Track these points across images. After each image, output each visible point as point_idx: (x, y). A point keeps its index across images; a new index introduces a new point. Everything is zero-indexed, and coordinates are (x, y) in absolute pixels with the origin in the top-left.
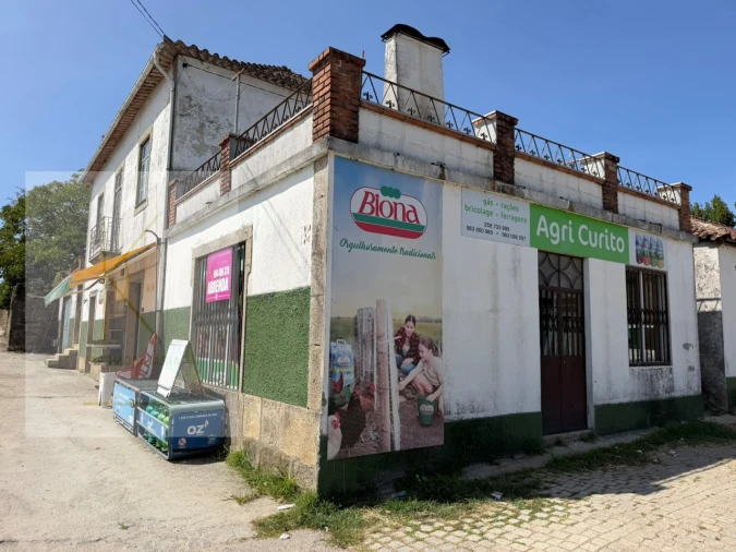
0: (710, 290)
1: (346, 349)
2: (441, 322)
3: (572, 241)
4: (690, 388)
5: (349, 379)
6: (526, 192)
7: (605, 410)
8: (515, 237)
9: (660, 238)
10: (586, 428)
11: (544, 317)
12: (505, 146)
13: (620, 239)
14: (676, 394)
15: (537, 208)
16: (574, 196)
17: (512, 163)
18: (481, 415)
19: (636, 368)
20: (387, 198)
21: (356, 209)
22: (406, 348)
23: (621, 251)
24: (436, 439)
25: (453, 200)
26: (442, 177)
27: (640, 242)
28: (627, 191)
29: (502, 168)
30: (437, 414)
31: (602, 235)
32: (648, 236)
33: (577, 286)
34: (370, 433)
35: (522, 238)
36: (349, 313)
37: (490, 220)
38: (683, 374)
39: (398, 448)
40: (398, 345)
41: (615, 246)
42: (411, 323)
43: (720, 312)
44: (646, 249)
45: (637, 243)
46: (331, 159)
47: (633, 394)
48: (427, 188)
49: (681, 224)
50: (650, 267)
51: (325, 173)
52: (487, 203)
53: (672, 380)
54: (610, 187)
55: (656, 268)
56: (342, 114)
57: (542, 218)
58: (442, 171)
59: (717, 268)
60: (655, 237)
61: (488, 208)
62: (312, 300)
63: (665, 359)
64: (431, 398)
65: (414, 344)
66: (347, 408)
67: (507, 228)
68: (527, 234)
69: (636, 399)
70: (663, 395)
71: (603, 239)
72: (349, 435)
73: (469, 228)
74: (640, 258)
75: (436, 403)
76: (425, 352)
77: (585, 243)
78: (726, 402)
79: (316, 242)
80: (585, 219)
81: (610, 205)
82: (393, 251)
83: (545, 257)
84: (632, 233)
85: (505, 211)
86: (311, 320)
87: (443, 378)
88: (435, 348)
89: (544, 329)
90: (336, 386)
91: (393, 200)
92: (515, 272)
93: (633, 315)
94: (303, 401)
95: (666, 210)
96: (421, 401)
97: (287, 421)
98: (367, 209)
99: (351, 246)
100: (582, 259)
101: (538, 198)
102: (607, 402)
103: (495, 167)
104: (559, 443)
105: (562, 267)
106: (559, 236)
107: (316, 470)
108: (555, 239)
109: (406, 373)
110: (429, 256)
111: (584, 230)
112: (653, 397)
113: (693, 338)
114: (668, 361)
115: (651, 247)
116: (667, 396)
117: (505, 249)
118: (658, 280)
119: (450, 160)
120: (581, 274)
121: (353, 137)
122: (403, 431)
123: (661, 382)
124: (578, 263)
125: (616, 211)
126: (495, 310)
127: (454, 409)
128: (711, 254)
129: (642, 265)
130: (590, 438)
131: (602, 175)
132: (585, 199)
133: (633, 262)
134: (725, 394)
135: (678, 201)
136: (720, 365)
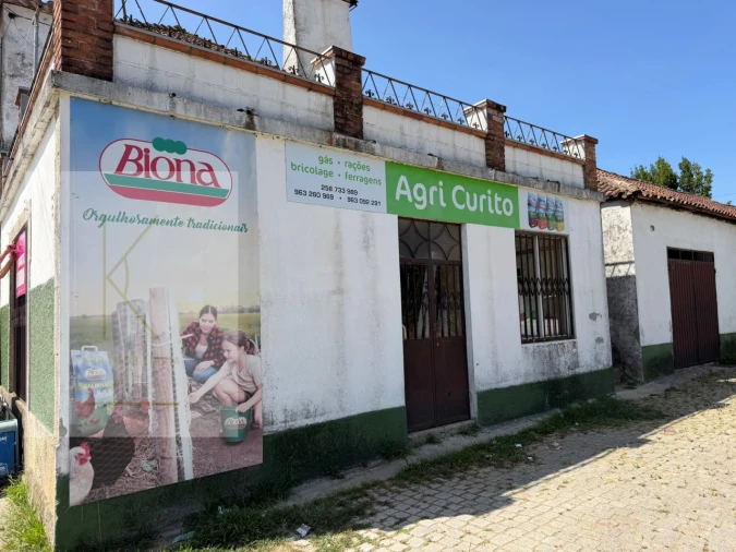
0: (623, 253)
2: (258, 311)
3: (444, 205)
4: (597, 360)
5: (105, 395)
6: (377, 147)
7: (487, 396)
8: (365, 202)
9: (560, 198)
10: (469, 418)
12: (349, 90)
13: (507, 200)
14: (582, 370)
15: (394, 167)
16: (447, 152)
17: (359, 112)
18: (320, 420)
19: (530, 346)
20: (165, 153)
22: (202, 348)
23: (509, 214)
24: (252, 456)
25: (270, 153)
26: (250, 126)
27: (534, 203)
28: (516, 145)
29: (345, 117)
30: (252, 426)
31: (483, 197)
32: (544, 196)
33: (453, 257)
34: (142, 463)
35: (376, 203)
37: (329, 182)
38: (589, 347)
39: (189, 475)
40: (189, 347)
41: (501, 209)
42: (209, 316)
43: (634, 277)
44: (541, 211)
45: (529, 204)
47: (527, 374)
48: (230, 141)
49: (586, 181)
50: (546, 230)
52: (325, 160)
53: (576, 355)
54: (495, 141)
55: (555, 231)
56: (84, 41)
57: (403, 179)
58: (251, 119)
59: (629, 228)
60: (553, 197)
61: (325, 167)
63: (567, 332)
64: (243, 407)
65: (215, 343)
67: (355, 192)
68: (383, 198)
69: (531, 379)
70: (565, 372)
71: (485, 201)
72: (106, 470)
73: (298, 192)
74: (532, 222)
75: (251, 413)
76: (232, 351)
77: (462, 207)
78: (642, 373)
79: (56, 216)
80: (462, 180)
81: (495, 162)
82: (177, 222)
83: (407, 223)
84: (524, 194)
85: (351, 171)
87: (263, 380)
88: (249, 344)
91: (173, 156)
92: (367, 244)
93: (525, 286)
95: (567, 166)
96: (226, 414)
99: (104, 219)
100: (460, 226)
101: (395, 155)
102: (494, 386)
103: (336, 117)
104: (431, 440)
105: (432, 235)
106: (426, 201)
107: (54, 520)
108: (421, 203)
109: (202, 381)
110: (236, 229)
111: (459, 191)
112: (552, 376)
113: (601, 305)
114: (572, 335)
115: (547, 209)
116: (570, 373)
117: (352, 217)
118: (557, 246)
120: (459, 242)
122: (198, 454)
123: (562, 358)
124: (454, 231)
125: (503, 169)
126: (340, 291)
127: (279, 417)
128: (622, 214)
129: (537, 229)
130: (474, 430)
131: (484, 126)
132: (462, 155)
133: (525, 226)
134: (640, 364)
135: (582, 155)
136: (636, 334)
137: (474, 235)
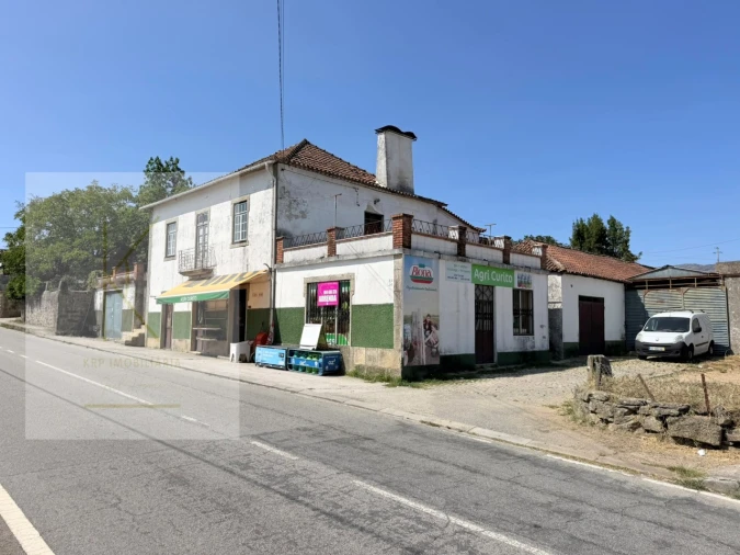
1: (408, 327)
2: (438, 316)
3: (488, 279)
4: (543, 346)
5: (410, 338)
6: (470, 260)
7: (502, 355)
8: (466, 279)
9: (531, 274)
10: (493, 362)
11: (477, 313)
12: (462, 240)
13: (510, 276)
14: (536, 350)
15: (474, 265)
16: (490, 258)
17: (465, 247)
18: (452, 354)
19: (516, 337)
21: (411, 274)
22: (427, 327)
23: (510, 281)
24: (437, 362)
25: (443, 265)
26: (440, 258)
27: (520, 276)
28: (515, 252)
29: (460, 250)
30: (437, 352)
31: (502, 275)
32: (524, 273)
33: (490, 299)
34: (416, 358)
35: (469, 280)
36: (409, 314)
37: (456, 273)
38: (540, 340)
39: (425, 364)
40: (425, 325)
41: (508, 279)
42: (429, 317)
43: (561, 309)
44: (523, 280)
45: (518, 278)
46: (403, 256)
47: (514, 348)
48: (434, 262)
49: (542, 265)
50: (524, 288)
51: (400, 261)
52: (455, 266)
53: (534, 343)
54: (506, 252)
55: (528, 289)
56: (406, 238)
57: (477, 270)
58: (439, 255)
59: (560, 286)
60: (527, 274)
61: (455, 268)
62: (395, 309)
63: (530, 332)
64: (436, 346)
65: (430, 325)
66: (410, 349)
67: (463, 276)
68: (470, 277)
69: (516, 351)
70: (530, 349)
71: (503, 277)
72: (410, 359)
73: (449, 277)
74: (520, 285)
75: (437, 349)
76: (433, 329)
78: (563, 354)
79: (396, 286)
80: (495, 269)
81: (506, 261)
82: (423, 289)
83: (477, 286)
84: (517, 273)
85: (463, 269)
86: (394, 317)
87: (439, 339)
88: (437, 327)
89: (476, 319)
90: (406, 341)
91: (422, 269)
92: (466, 294)
93: (516, 312)
94: (391, 347)
95: (534, 259)
96: (432, 347)
97: (382, 355)
98: (415, 274)
99: (410, 288)
100: (493, 287)
101: (475, 262)
102: (503, 351)
103: (458, 250)
105: (484, 291)
106: (483, 277)
107: (400, 370)
108: (482, 279)
109: (427, 337)
110: (433, 290)
112: (524, 350)
113: (545, 322)
114: (533, 334)
115: (525, 279)
117: (462, 285)
118: (528, 295)
119: (441, 250)
121: (409, 247)
122: (427, 358)
123: (528, 344)
124: (491, 288)
125: (509, 264)
126: (458, 311)
127: (443, 351)
128: (559, 278)
129: (521, 288)
130: (495, 366)
131: (503, 246)
132: (494, 258)
133: (516, 287)
134: (563, 351)
135: (541, 254)
136: (561, 336)
137: (498, 290)
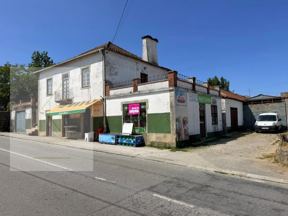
0: (223, 108)
1: (177, 123)
2: (187, 118)
4: (221, 129)
5: (178, 128)
6: (198, 92)
7: (208, 133)
9: (216, 98)
11: (200, 116)
12: (194, 83)
13: (210, 99)
14: (219, 130)
15: (199, 95)
17: (195, 87)
18: (193, 134)
19: (213, 125)
21: (177, 99)
22: (184, 123)
23: (210, 102)
24: (188, 138)
25: (188, 94)
26: (187, 91)
28: (211, 89)
30: (188, 134)
32: (214, 98)
33: (204, 110)
34: (181, 137)
36: (178, 117)
37: (193, 98)
38: (220, 127)
39: (184, 140)
40: (183, 122)
42: (184, 118)
43: (225, 113)
45: (212, 100)
46: (174, 90)
47: (212, 130)
48: (185, 93)
49: (219, 95)
51: (173, 93)
52: (192, 95)
53: (218, 128)
54: (208, 89)
56: (175, 82)
59: (225, 103)
62: (171, 115)
64: (187, 131)
65: (185, 122)
66: (178, 133)
67: (195, 100)
68: (197, 100)
70: (217, 131)
71: (208, 100)
73: (190, 100)
74: (213, 103)
75: (188, 132)
76: (186, 123)
77: (205, 101)
78: (226, 132)
79: (171, 105)
80: (205, 96)
81: (208, 93)
82: (182, 105)
83: (200, 104)
84: (212, 98)
85: (195, 96)
86: (171, 119)
87: (188, 128)
89: (200, 118)
90: (177, 129)
91: (181, 96)
92: (196, 108)
93: (212, 115)
95: (217, 92)
98: (179, 99)
99: (177, 105)
100: (204, 104)
101: (199, 93)
103: (193, 88)
105: (202, 106)
106: (202, 100)
107: (175, 143)
109: (184, 127)
110: (185, 106)
111: (205, 98)
112: (215, 131)
113: (221, 119)
114: (217, 124)
115: (214, 100)
117: (195, 103)
118: (216, 107)
119: (188, 88)
120: (204, 107)
121: (176, 86)
122: (184, 137)
123: (216, 128)
125: (209, 94)
126: (194, 115)
127: (190, 133)
128: (224, 101)
129: (213, 104)
130: (207, 139)
131: (207, 86)
132: (205, 91)
133: (212, 104)
134: (226, 131)
135: (219, 90)
136: (226, 124)
137: (206, 106)
